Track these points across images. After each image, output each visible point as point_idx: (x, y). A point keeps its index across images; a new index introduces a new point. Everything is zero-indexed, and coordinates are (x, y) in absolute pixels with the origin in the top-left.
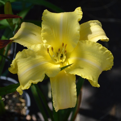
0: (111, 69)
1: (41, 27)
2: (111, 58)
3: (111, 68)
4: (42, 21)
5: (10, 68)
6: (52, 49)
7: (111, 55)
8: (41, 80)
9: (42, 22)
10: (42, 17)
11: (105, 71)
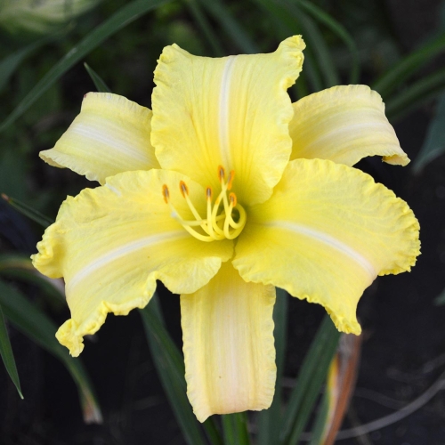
0: (412, 268)
1: (151, 109)
2: (410, 228)
3: (414, 265)
4: (155, 86)
5: (37, 255)
6: (183, 188)
7: (409, 214)
8: (143, 302)
9: (154, 89)
10: (154, 72)
11: (391, 275)
